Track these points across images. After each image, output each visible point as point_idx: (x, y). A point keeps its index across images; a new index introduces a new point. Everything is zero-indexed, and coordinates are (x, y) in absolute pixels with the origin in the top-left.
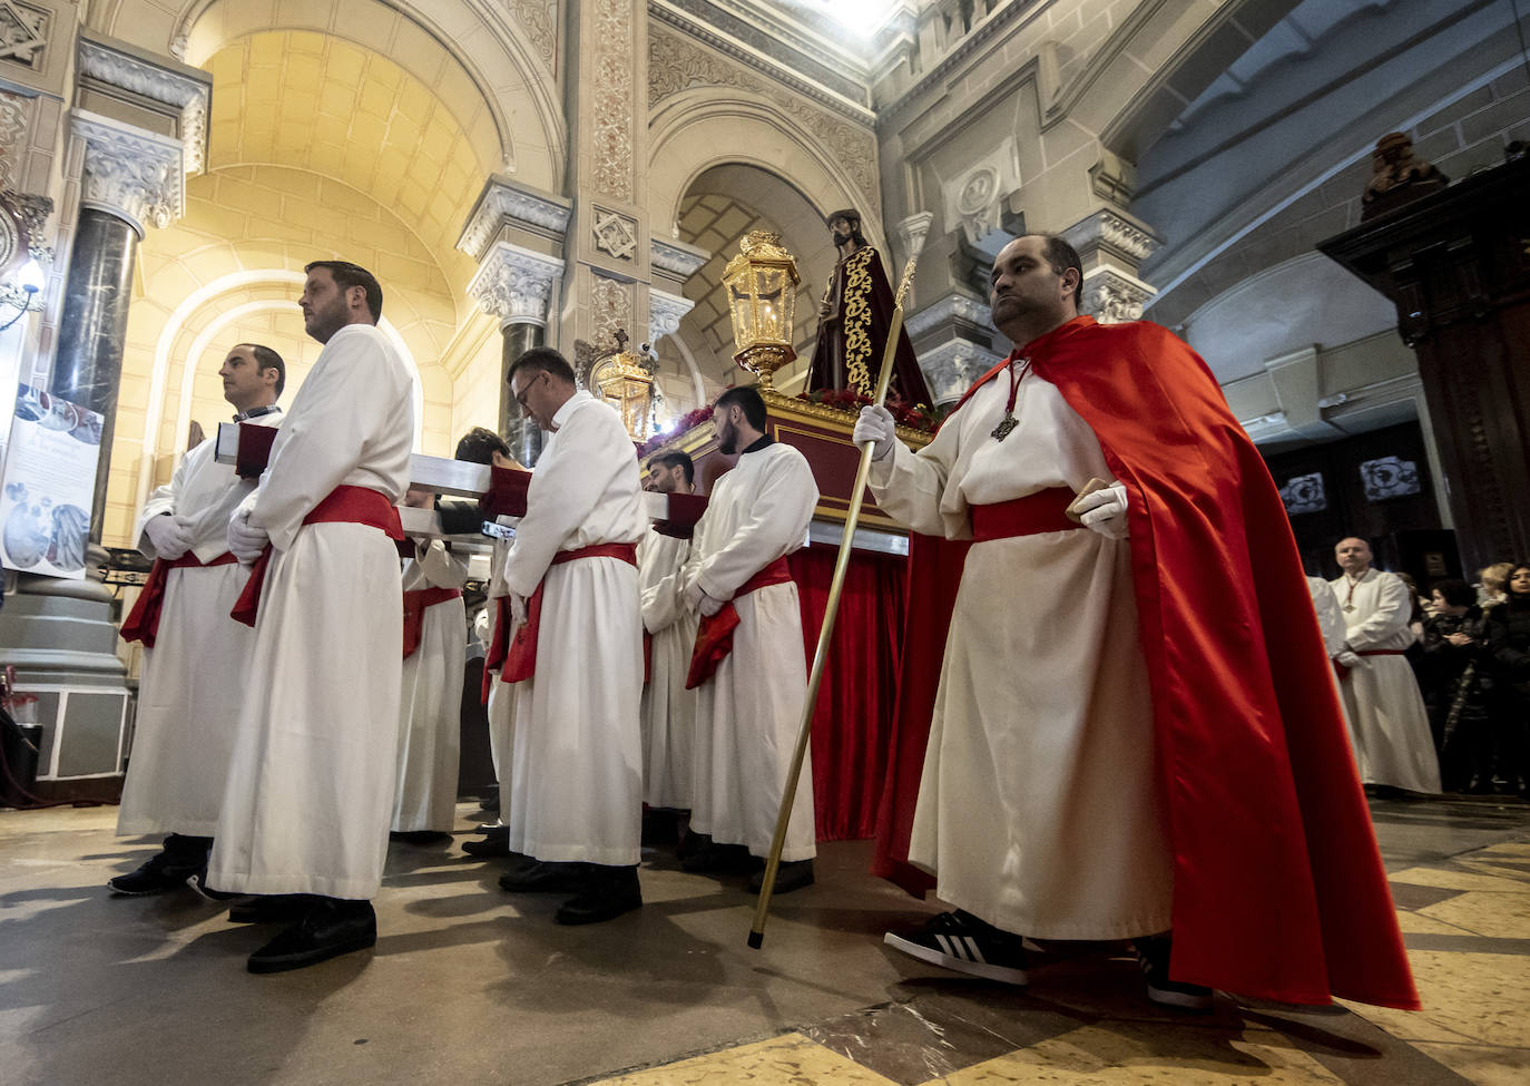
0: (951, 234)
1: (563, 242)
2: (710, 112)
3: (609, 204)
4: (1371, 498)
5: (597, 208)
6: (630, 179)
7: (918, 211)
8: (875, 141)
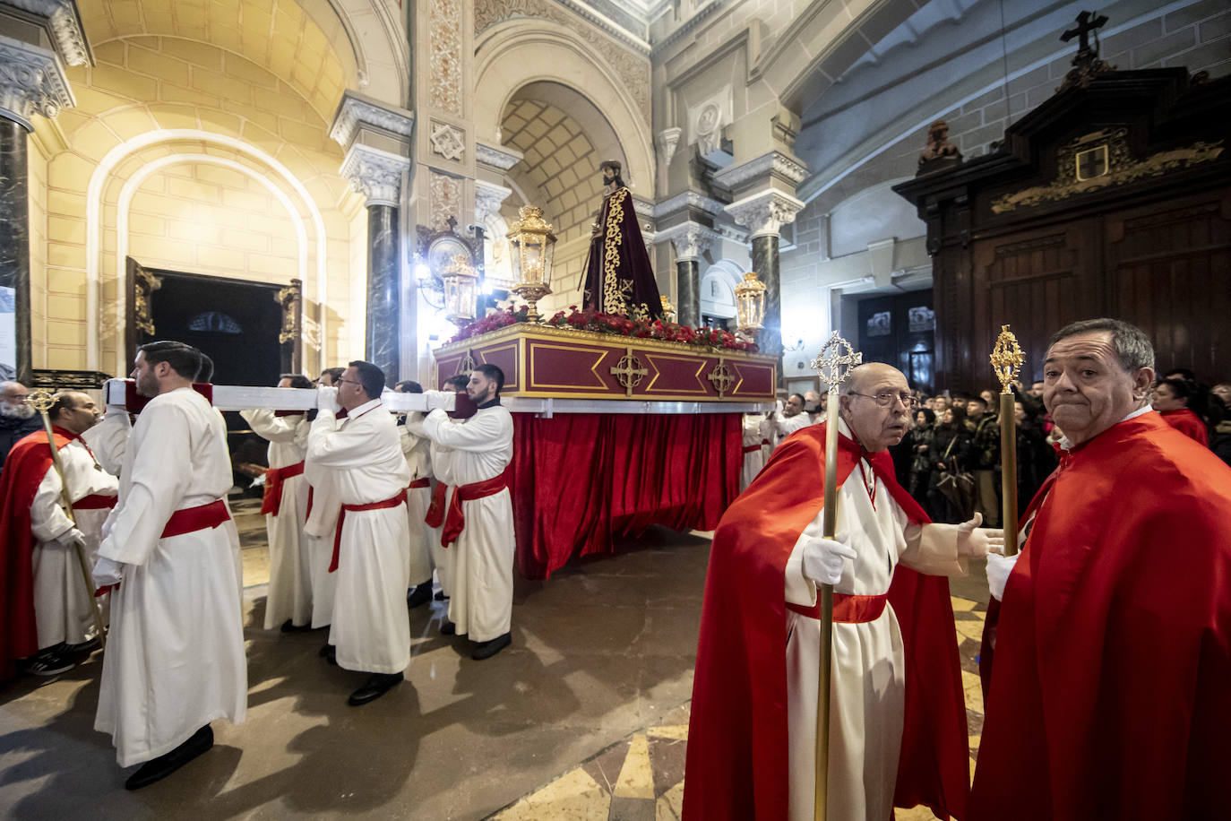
0: (691, 147)
1: (408, 143)
2: (525, 40)
3: (442, 116)
4: (911, 330)
5: (432, 120)
6: (460, 95)
7: (673, 126)
8: (650, 67)
